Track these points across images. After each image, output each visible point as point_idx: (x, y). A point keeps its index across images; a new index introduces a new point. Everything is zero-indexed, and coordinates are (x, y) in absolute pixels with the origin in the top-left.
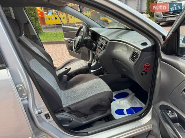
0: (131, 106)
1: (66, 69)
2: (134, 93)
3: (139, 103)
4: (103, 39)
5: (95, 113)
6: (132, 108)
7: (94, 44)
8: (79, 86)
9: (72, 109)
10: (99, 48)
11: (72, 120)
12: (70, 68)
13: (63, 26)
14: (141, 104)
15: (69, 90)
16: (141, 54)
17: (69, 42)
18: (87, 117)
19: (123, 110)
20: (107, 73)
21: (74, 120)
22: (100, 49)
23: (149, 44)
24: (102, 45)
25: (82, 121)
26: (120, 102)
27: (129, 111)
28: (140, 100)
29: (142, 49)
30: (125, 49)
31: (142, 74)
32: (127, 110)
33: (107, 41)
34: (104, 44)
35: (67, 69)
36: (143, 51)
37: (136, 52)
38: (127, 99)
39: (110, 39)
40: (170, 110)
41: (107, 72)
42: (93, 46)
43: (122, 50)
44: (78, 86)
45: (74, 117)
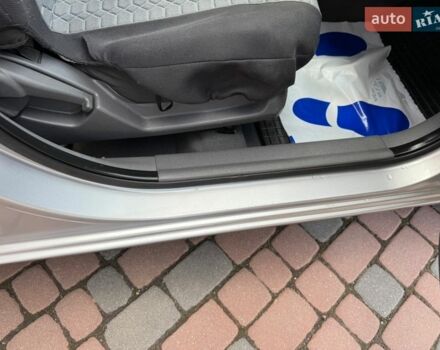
0: (361, 95)
2: (389, 48)
3: (396, 91)
5: (211, 98)
6: (367, 107)
9: (94, 53)
11: (89, 105)
14: (401, 97)
18: (168, 108)
19: (326, 105)
21: (98, 107)
26: (324, 70)
27: (347, 117)
28: (404, 79)
32: (341, 109)
38: (356, 63)
45: (104, 96)
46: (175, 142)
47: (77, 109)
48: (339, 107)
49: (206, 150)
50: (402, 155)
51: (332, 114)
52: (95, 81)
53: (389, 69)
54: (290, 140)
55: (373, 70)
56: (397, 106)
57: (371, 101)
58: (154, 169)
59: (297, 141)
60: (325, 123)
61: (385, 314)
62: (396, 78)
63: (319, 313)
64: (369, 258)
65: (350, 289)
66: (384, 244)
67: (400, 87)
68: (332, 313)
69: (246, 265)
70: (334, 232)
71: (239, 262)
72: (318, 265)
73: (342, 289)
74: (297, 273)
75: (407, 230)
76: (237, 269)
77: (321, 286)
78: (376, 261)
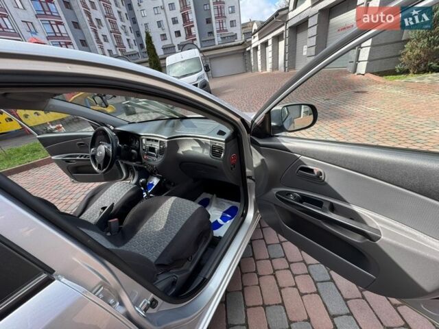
0: (221, 211)
1: (104, 208)
2: (215, 195)
4: (148, 140)
5: (199, 246)
6: (224, 212)
7: (133, 151)
8: (147, 223)
9: (166, 263)
10: (148, 154)
11: (175, 279)
12: (113, 204)
13: (38, 137)
15: (133, 239)
16: (226, 145)
17: (68, 161)
19: (217, 221)
20: (174, 186)
21: (177, 276)
22: (151, 155)
23: (228, 131)
24: (152, 149)
27: (224, 218)
28: (225, 198)
29: (224, 140)
30: (197, 145)
31: (232, 168)
33: (161, 141)
34: (157, 146)
35: (106, 207)
36: (226, 141)
37: (217, 145)
38: (212, 205)
39: (167, 138)
40: (290, 194)
41: (172, 184)
42: (133, 154)
43: (193, 147)
44: (145, 225)
45: (177, 273)
46: (199, 268)
47: (174, 283)
48: (221, 218)
49: (207, 260)
50: (244, 216)
51: (220, 221)
53: (219, 199)
54: (220, 238)
55: (217, 202)
56: (231, 206)
57: (225, 210)
58: (202, 278)
59: (222, 235)
60: (221, 225)
61: (283, 255)
62: (223, 200)
63: (272, 275)
64: (265, 246)
65: (271, 259)
66: (264, 239)
67: (226, 201)
68: (275, 271)
69: (244, 287)
70: (251, 250)
71: (241, 289)
72: (258, 262)
73: (269, 261)
74: (256, 272)
75: (264, 230)
76: (243, 291)
77: (265, 267)
78: (267, 245)
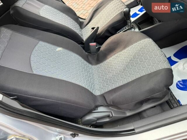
1: (93, 28)
9: (109, 102)
11: (111, 116)
12: (98, 28)
15: (102, 64)
20: (160, 21)
25: (126, 112)
45: (114, 111)
52: (110, 107)
58: (133, 128)
